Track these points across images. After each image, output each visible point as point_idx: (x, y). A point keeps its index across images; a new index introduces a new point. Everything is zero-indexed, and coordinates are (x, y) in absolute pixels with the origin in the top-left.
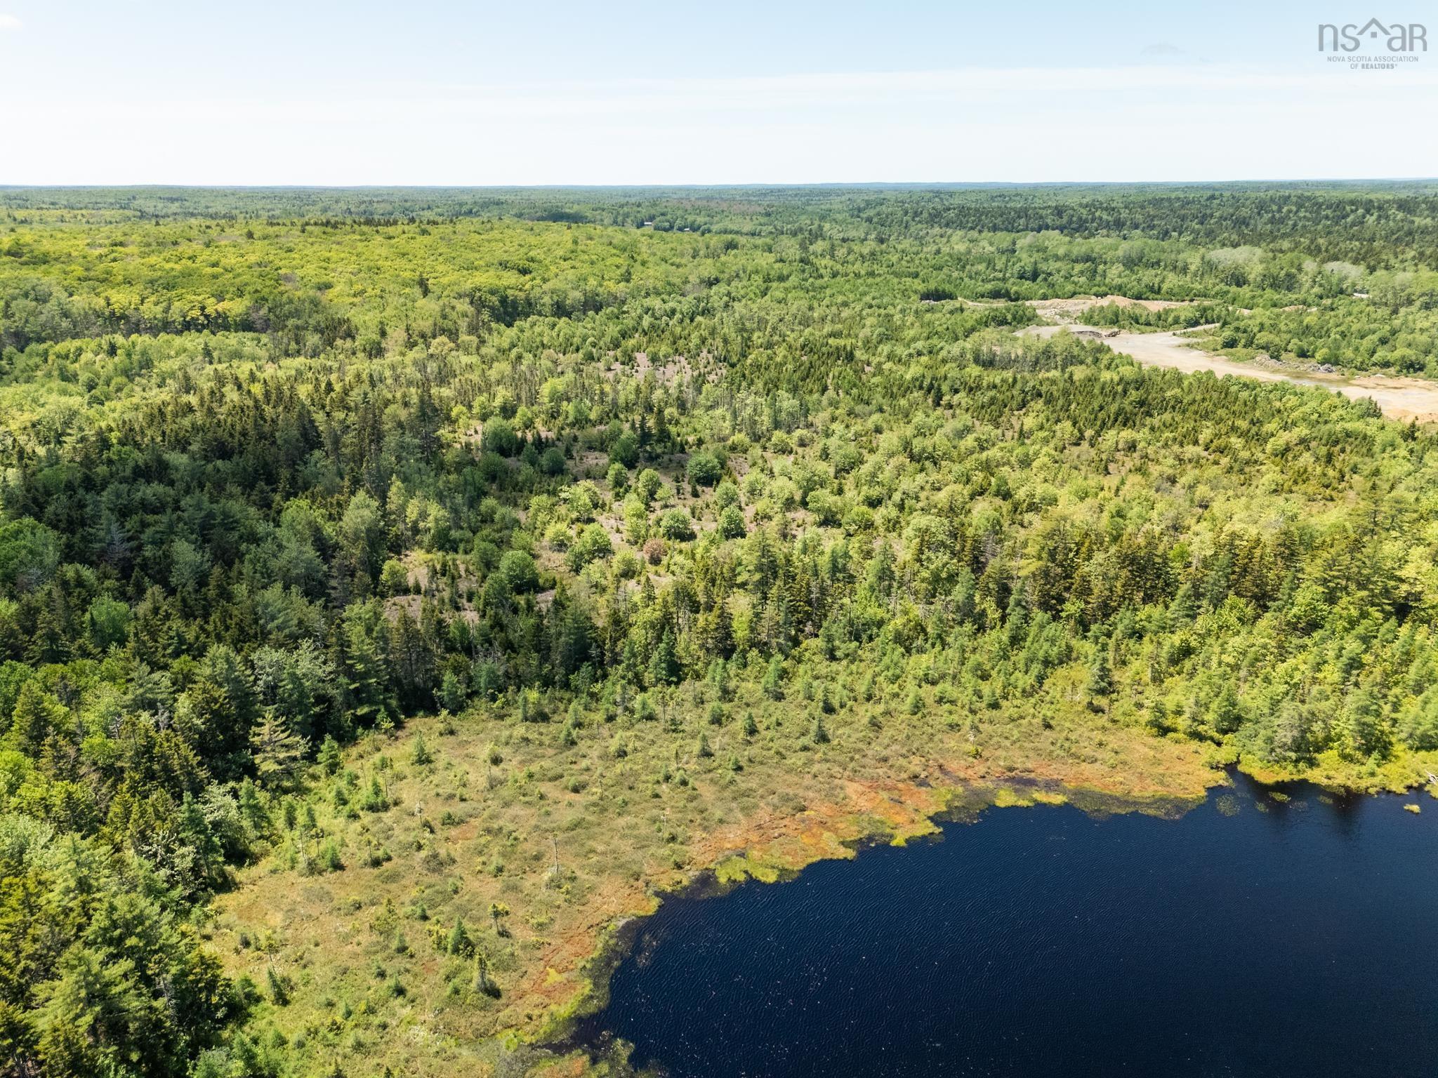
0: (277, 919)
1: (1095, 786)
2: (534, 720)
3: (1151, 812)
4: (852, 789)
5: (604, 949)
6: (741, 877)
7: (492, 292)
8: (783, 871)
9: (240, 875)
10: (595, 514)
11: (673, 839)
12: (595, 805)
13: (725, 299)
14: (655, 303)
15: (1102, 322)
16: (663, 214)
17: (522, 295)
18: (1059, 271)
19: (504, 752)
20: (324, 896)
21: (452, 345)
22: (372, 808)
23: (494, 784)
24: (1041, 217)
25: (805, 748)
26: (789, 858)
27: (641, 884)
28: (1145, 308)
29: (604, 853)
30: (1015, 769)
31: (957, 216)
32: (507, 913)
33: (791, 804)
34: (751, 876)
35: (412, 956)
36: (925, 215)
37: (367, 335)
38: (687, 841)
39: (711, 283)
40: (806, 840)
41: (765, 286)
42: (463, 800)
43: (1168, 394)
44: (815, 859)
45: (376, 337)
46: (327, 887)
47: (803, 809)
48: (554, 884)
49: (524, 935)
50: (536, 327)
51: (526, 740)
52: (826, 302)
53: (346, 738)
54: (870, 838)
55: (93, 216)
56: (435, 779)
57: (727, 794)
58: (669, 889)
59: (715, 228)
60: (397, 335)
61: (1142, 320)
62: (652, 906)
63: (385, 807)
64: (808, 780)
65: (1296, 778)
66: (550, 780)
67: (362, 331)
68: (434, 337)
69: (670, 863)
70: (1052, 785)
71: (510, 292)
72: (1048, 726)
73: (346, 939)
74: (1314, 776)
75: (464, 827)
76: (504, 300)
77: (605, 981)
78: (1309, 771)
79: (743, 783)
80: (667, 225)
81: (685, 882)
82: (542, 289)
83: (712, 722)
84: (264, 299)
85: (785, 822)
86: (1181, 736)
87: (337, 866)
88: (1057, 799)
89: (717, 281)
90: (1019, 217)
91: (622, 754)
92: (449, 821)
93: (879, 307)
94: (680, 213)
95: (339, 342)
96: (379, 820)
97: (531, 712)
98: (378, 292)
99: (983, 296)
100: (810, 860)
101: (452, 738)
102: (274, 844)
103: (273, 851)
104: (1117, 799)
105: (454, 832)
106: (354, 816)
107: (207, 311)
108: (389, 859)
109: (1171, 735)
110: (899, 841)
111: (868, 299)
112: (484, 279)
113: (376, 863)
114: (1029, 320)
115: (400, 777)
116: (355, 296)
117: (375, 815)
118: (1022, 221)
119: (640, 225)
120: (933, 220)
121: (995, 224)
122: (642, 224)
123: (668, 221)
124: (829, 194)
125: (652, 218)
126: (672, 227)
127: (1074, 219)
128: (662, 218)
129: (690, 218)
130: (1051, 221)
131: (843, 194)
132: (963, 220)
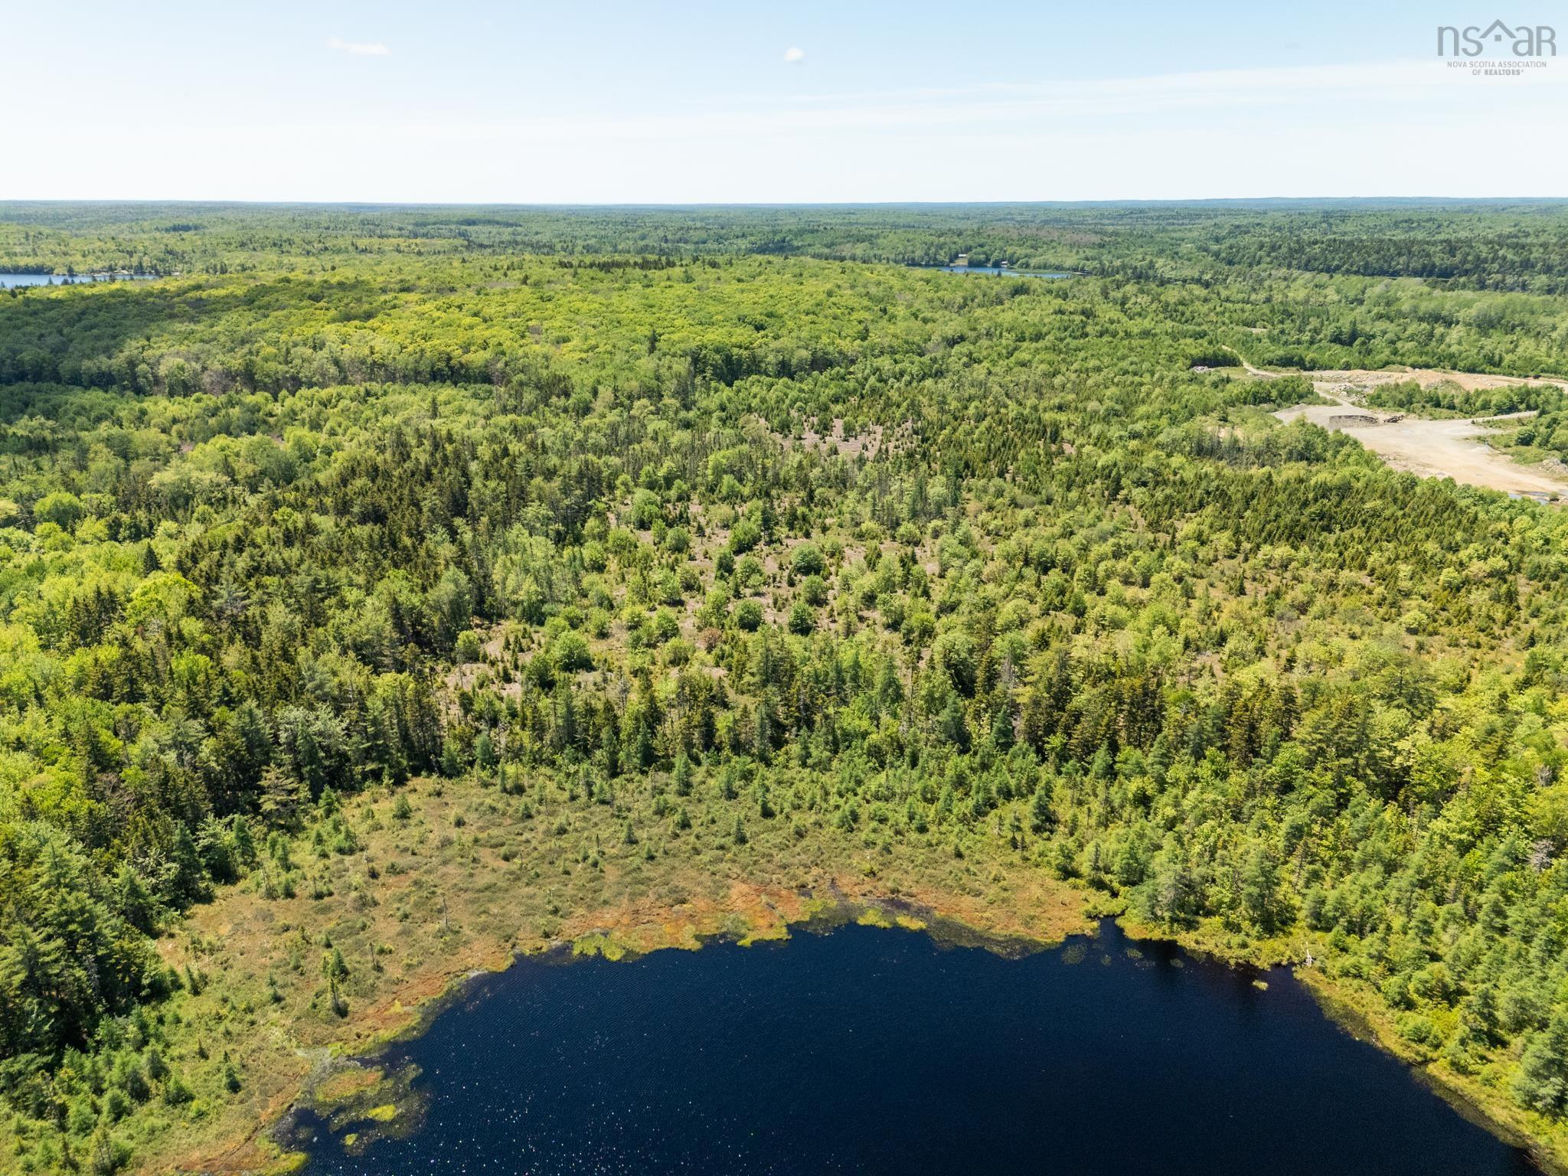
0: (225, 929)
1: (959, 919)
2: (510, 793)
3: (996, 949)
4: (738, 889)
5: (448, 993)
6: (592, 952)
7: (717, 351)
8: (629, 953)
9: (220, 890)
10: (685, 596)
11: (556, 911)
12: (512, 873)
13: (965, 359)
14: (885, 363)
15: (1391, 404)
16: (982, 246)
17: (745, 353)
18: (1384, 333)
19: (471, 817)
20: (267, 916)
21: (652, 408)
22: (341, 851)
23: (446, 843)
24: (1428, 255)
25: (722, 847)
26: (643, 943)
27: (509, 945)
28: (1459, 387)
29: (495, 916)
30: (898, 891)
31: (1323, 251)
32: (391, 952)
33: (675, 896)
34: (600, 953)
35: (302, 974)
36: (1284, 250)
37: (580, 394)
38: (568, 915)
39: (952, 342)
40: (667, 928)
41: (1013, 345)
42: (414, 854)
43: (1368, 506)
44: (663, 947)
45: (588, 396)
46: (274, 910)
47: (683, 902)
48: (441, 934)
49: (393, 971)
50: (753, 388)
51: (493, 809)
52: (1076, 366)
53: (352, 787)
54: (723, 936)
55: (425, 245)
56: (403, 833)
57: (628, 879)
58: (528, 953)
59: (1033, 262)
60: (606, 393)
61: (1445, 402)
62: (504, 965)
63: (351, 851)
64: (705, 877)
65: (1166, 938)
66: (491, 847)
67: (577, 389)
68: (639, 398)
69: (540, 932)
70: (922, 912)
71: (735, 351)
72: (959, 855)
73: (265, 952)
74: (1186, 939)
75: (402, 877)
76: (728, 359)
77: (431, 1018)
78: (1184, 933)
79: (648, 871)
80: (982, 257)
81: (544, 950)
82: (769, 348)
83: (656, 813)
84: (503, 353)
85: (661, 911)
86: (1081, 882)
87: (290, 894)
88: (916, 925)
89: (962, 338)
90: (1400, 254)
91: (562, 831)
92: (393, 870)
93: (1135, 374)
94: (1000, 244)
95: (554, 399)
96: (342, 861)
97: (509, 785)
98: (609, 348)
99: (1270, 363)
100: (658, 947)
101: (438, 800)
102: (252, 869)
103: (250, 876)
104: (973, 932)
105: (392, 880)
106: (324, 855)
107: (452, 362)
108: (331, 894)
109: (1072, 880)
110: (746, 942)
111: (1124, 364)
112: (714, 336)
113: (319, 896)
114: (1301, 397)
115: (378, 827)
116: (587, 351)
117: (340, 857)
118: (1402, 260)
119: (954, 257)
120: (1292, 257)
121: (1367, 263)
122: (956, 257)
123: (985, 253)
124: (1199, 216)
125: (968, 249)
126: (988, 260)
127: (1470, 258)
128: (979, 249)
129: (1010, 250)
130: (1439, 259)
131: (1216, 216)
132: (1329, 257)
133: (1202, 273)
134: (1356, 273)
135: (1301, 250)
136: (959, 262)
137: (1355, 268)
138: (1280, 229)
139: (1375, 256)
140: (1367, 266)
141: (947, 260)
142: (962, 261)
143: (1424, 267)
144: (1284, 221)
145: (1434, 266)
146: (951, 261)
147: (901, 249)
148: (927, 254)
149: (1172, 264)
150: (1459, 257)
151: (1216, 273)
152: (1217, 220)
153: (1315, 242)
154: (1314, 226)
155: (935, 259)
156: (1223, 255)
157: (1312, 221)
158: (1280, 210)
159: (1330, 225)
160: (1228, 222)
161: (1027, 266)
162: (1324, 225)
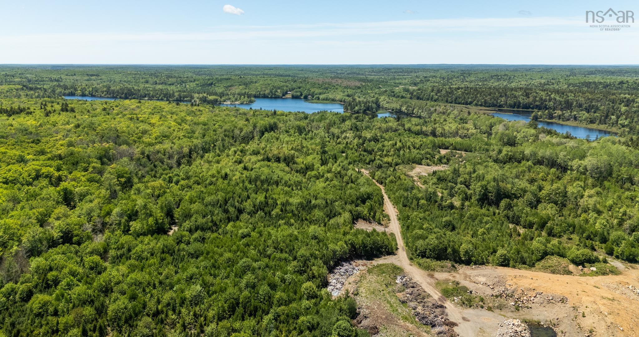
16: (299, 88)
24: (515, 97)
31: (463, 93)
59: (321, 97)
80: (299, 94)
90: (501, 96)
94: (308, 87)
118: (503, 99)
119: (285, 93)
120: (448, 96)
121: (485, 100)
122: (286, 93)
123: (300, 92)
124: (411, 72)
125: (293, 89)
126: (301, 95)
127: (537, 99)
128: (298, 90)
129: (312, 90)
130: (522, 100)
131: (418, 72)
132: (467, 97)
133: (401, 106)
134: (481, 105)
135: (452, 93)
136: (288, 96)
137: (480, 103)
138: (444, 78)
139: (489, 97)
140: (485, 102)
141: (281, 95)
142: (289, 96)
143: (515, 104)
144: (445, 75)
145: (520, 103)
146: (284, 95)
147: (259, 90)
148: (271, 92)
149: (387, 100)
150: (531, 99)
151: (408, 106)
152: (418, 74)
153: (459, 88)
154: (458, 77)
155: (275, 95)
156: (415, 93)
157: (457, 75)
158: (444, 69)
159: (464, 77)
160: (422, 74)
161: (319, 99)
162: (462, 77)
